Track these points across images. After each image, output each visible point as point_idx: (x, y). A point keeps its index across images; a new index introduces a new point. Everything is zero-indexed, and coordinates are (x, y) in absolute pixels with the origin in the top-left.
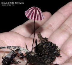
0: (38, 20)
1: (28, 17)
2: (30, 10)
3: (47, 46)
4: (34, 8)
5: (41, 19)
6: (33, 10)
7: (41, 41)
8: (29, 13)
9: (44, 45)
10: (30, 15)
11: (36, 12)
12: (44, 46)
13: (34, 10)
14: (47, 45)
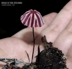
0: (36, 27)
1: (24, 23)
2: (27, 15)
3: (51, 54)
4: (31, 11)
5: (40, 26)
6: (29, 15)
7: (45, 47)
8: (25, 18)
9: (47, 52)
10: (26, 20)
11: (33, 16)
12: (47, 54)
13: (31, 15)
14: (51, 52)
